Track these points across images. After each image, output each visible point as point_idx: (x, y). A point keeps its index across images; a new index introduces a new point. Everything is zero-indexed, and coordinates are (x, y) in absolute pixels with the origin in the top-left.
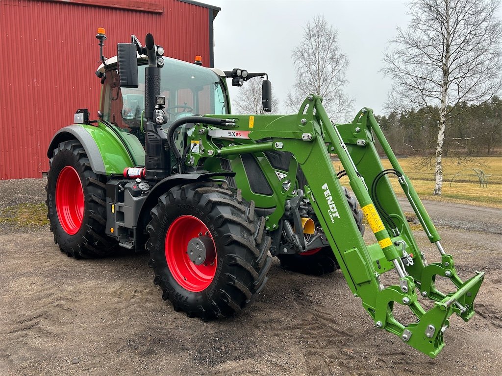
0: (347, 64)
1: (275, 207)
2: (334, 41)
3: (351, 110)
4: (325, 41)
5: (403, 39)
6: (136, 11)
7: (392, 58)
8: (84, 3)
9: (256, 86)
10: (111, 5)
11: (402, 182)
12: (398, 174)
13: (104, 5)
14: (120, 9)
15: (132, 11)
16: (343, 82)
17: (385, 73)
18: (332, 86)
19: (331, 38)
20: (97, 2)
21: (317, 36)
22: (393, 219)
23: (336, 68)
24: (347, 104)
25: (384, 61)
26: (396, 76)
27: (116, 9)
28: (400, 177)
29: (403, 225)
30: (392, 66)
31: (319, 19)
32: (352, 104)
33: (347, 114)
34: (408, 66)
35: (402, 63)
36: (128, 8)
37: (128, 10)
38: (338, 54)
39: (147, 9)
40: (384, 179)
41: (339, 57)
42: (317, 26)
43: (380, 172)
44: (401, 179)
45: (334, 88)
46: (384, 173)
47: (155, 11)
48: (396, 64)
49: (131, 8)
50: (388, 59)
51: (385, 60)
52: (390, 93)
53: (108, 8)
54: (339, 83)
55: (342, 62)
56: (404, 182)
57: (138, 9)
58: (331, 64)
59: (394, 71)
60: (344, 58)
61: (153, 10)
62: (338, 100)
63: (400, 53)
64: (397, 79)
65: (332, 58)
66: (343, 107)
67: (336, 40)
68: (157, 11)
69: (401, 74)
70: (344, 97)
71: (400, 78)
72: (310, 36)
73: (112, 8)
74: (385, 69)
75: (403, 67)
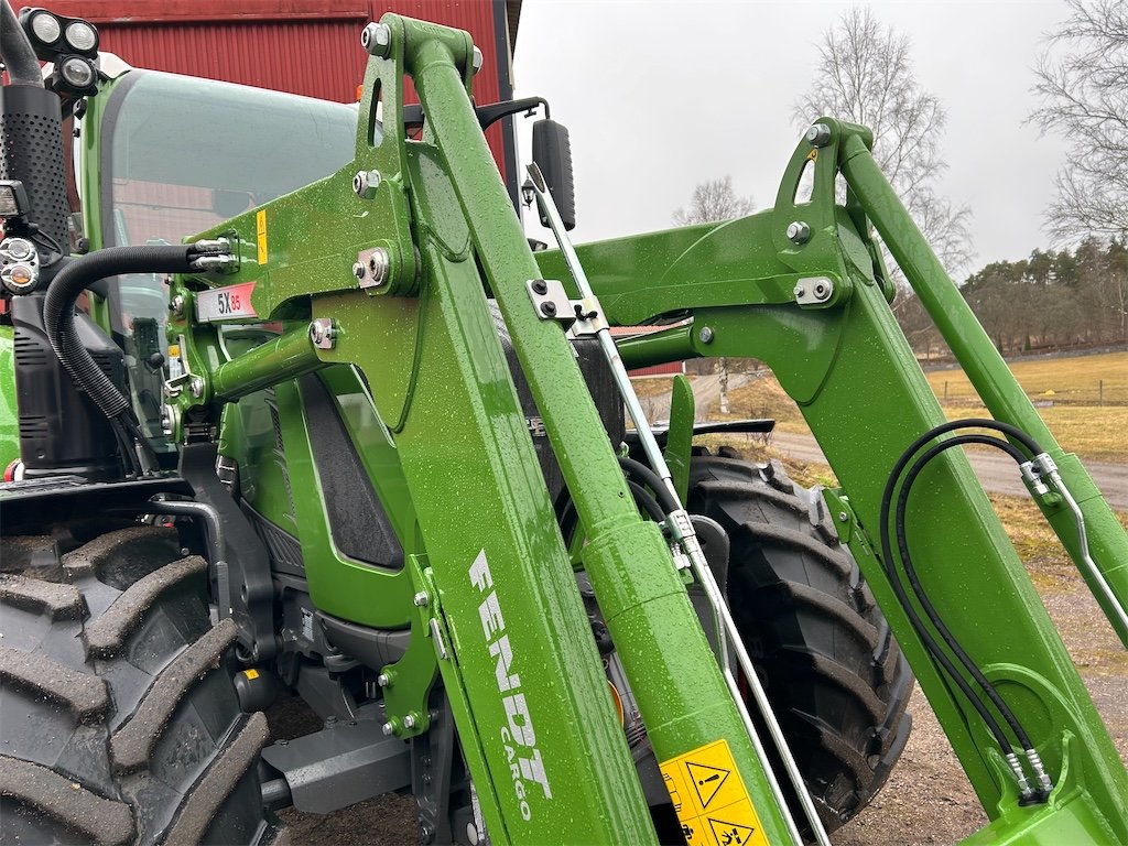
0: (939, 120)
1: (407, 627)
2: (899, 67)
3: (961, 239)
4: (876, 70)
5: (1089, 25)
6: (300, 23)
7: (1060, 82)
8: (169, 18)
9: (712, 206)
10: (236, 17)
11: (1042, 489)
12: (1021, 446)
13: (217, 17)
14: (259, 23)
15: (291, 23)
16: (930, 168)
17: (1044, 124)
18: (902, 182)
19: (892, 61)
20: (201, 14)
21: (853, 62)
22: (1005, 693)
23: (910, 135)
24: (946, 221)
25: (1038, 91)
26: (1076, 126)
27: (249, 24)
28: (1028, 465)
29: (1067, 737)
30: (1063, 102)
31: (856, 17)
32: (962, 222)
33: (949, 249)
34: (1112, 98)
35: (1090, 89)
36: (278, 16)
37: (280, 23)
38: (912, 98)
39: (326, 14)
40: (945, 474)
41: (916, 106)
42: (853, 37)
43: (918, 435)
44: (1034, 476)
45: (907, 186)
46: (943, 438)
47: (347, 14)
48: (1076, 96)
49: (286, 15)
50: (1048, 84)
51: (1039, 87)
52: (1063, 176)
53: (228, 24)
54: (921, 171)
55: (925, 117)
56: (1053, 488)
57: (303, 16)
58: (896, 125)
59: (1071, 117)
60: (929, 106)
61: (341, 15)
62: (922, 217)
63: (1081, 65)
64: (1082, 137)
65: (897, 111)
66: (936, 232)
67: (905, 63)
68: (353, 14)
69: (1091, 122)
70: (937, 207)
71: (1092, 132)
72: (833, 65)
73: (239, 24)
74: (1044, 114)
75: (1093, 100)
